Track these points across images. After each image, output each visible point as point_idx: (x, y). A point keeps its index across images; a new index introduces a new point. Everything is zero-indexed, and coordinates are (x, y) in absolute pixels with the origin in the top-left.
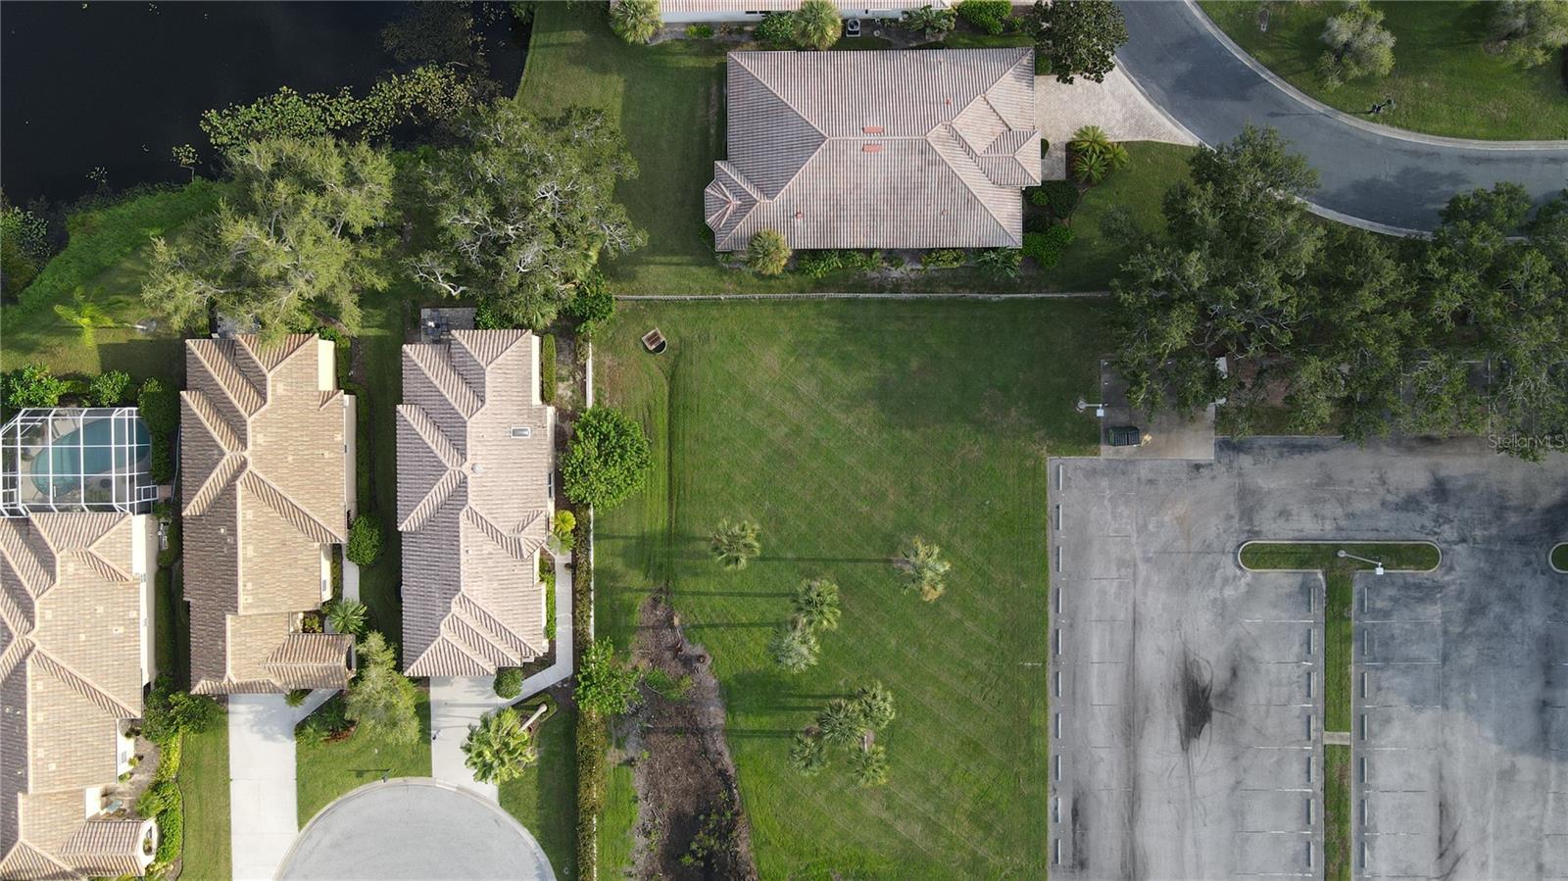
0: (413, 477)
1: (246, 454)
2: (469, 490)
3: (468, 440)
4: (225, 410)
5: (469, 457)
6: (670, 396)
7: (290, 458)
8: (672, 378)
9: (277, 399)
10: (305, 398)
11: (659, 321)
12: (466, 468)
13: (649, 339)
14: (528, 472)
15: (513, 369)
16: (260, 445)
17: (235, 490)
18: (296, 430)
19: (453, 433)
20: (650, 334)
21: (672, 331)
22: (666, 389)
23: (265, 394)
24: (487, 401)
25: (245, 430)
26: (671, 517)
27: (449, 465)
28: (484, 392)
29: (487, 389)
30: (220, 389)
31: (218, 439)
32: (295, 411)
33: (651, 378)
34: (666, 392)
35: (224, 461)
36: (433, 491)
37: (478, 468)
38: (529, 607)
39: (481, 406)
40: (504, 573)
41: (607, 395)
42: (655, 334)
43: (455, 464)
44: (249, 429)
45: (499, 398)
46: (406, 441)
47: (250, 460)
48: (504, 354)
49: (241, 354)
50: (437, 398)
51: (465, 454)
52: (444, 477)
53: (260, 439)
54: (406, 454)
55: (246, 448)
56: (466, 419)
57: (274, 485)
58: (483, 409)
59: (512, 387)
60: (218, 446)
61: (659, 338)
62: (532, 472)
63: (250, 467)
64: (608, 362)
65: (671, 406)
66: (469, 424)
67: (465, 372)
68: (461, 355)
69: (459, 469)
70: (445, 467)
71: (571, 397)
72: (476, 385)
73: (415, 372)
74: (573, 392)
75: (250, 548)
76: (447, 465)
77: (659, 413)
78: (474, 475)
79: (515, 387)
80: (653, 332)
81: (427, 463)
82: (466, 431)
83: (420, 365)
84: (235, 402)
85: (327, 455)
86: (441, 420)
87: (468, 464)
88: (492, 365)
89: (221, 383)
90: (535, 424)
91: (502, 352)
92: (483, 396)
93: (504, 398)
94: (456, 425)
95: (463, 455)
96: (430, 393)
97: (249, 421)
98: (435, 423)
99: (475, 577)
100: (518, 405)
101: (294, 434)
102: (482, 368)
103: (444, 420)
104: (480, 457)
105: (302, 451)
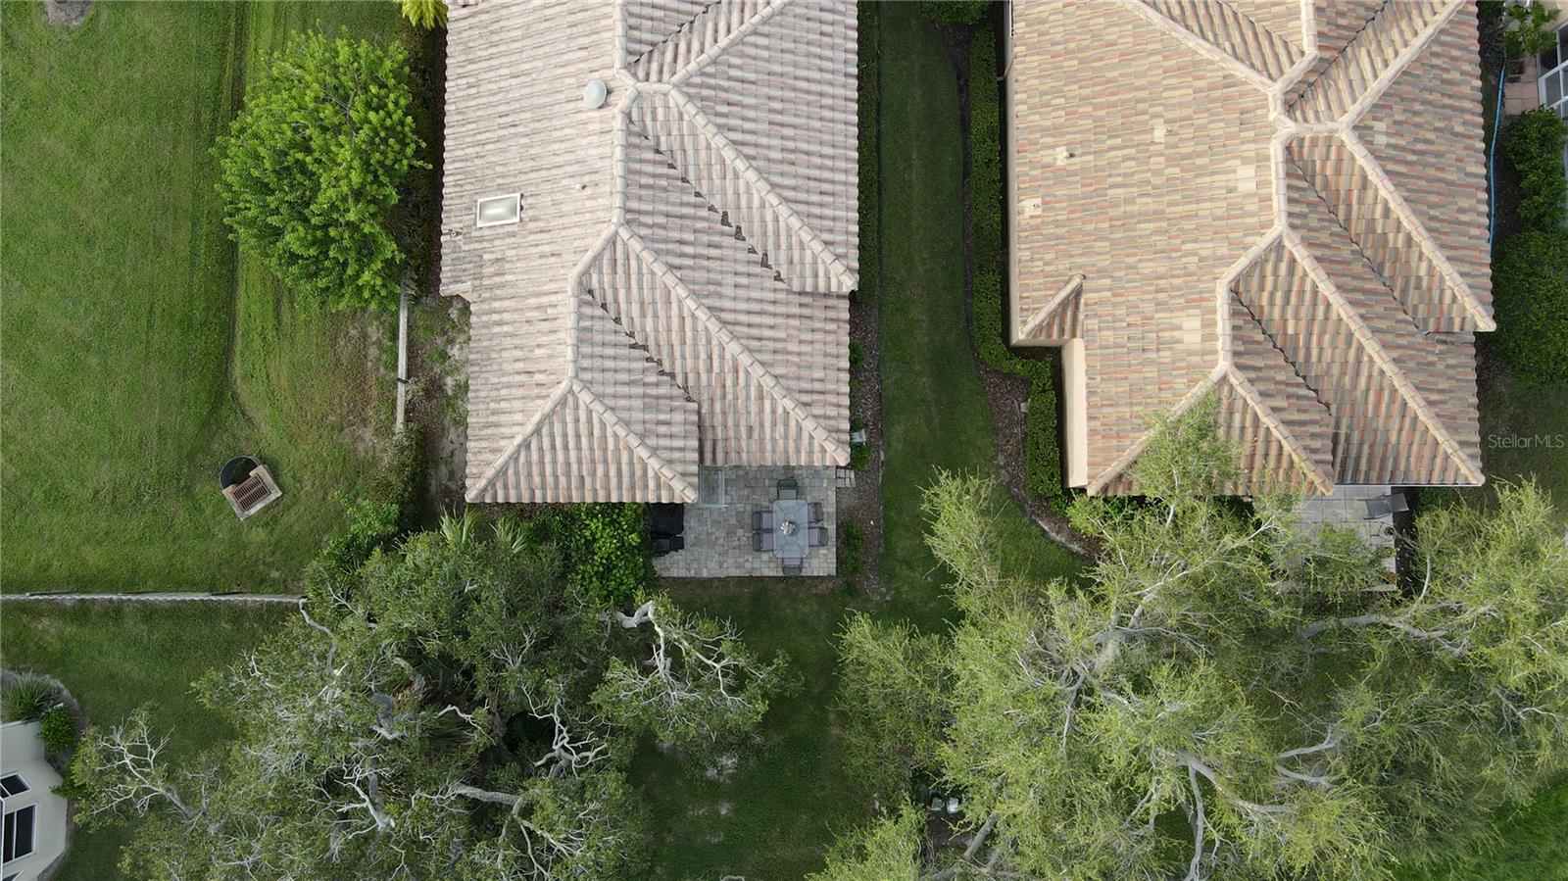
0: (804, 85)
1: (1288, 128)
4: (1357, 268)
5: (618, 123)
6: (227, 352)
7: (1159, 133)
8: (219, 395)
9: (1199, 300)
10: (1121, 312)
11: (237, 543)
12: (627, 86)
13: (263, 492)
14: (490, 105)
15: (509, 386)
16: (1245, 161)
17: (1320, 35)
18: (1145, 217)
19: (674, 197)
20: (258, 507)
21: (209, 511)
22: (238, 371)
23: (1234, 314)
24: (570, 286)
25: (1290, 201)
28: (580, 317)
29: (570, 321)
30: (1375, 331)
31: (1375, 175)
32: (1147, 268)
34: (237, 360)
35: (1353, 110)
36: (734, 33)
37: (592, 94)
39: (586, 272)
42: (246, 505)
44: (1279, 203)
45: (545, 300)
46: (826, 187)
47: (1275, 113)
48: (530, 428)
49: (1314, 436)
50: (728, 304)
51: (629, 133)
52: (692, 66)
53: (1245, 178)
54: (828, 151)
55: (1288, 149)
56: (624, 233)
57: (1204, 50)
58: (580, 267)
59: (512, 335)
60: (1376, 155)
61: (237, 495)
62: (479, 107)
63: (1274, 91)
65: (228, 330)
66: (616, 216)
67: (652, 378)
68: (662, 429)
69: (641, 86)
72: (611, 338)
73: (805, 385)
78: (607, 74)
79: (507, 335)
81: (752, 114)
82: (626, 197)
83: (789, 404)
84: (1327, 288)
86: (716, 239)
87: (621, 100)
88: (557, 392)
89: (1371, 347)
90: (469, 240)
91: (537, 431)
92: (582, 303)
93: (532, 301)
94: (662, 220)
95: (636, 132)
96: (755, 319)
97: (1280, 226)
98: (738, 234)
100: (502, 286)
101: (1150, 203)
102: (587, 385)
103: (705, 238)
104: (591, 127)
105: (1126, 159)
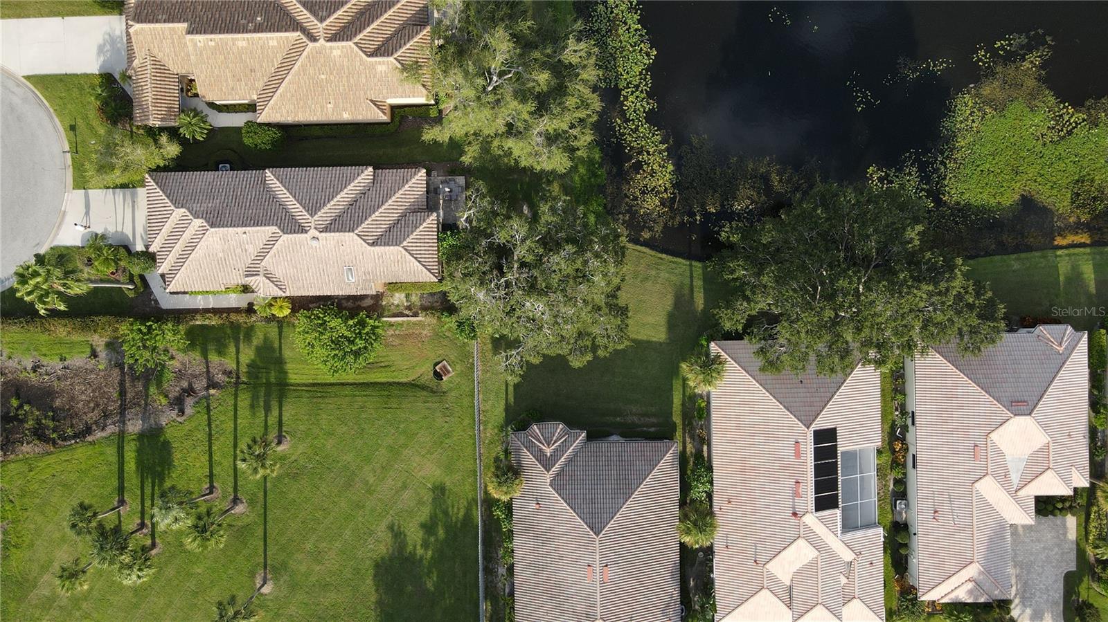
0: (310, 183)
1: (322, 41)
2: (295, 235)
3: (337, 234)
4: (363, 19)
5: (323, 234)
6: (398, 383)
7: (323, 77)
8: (413, 385)
9: (373, 66)
10: (377, 88)
11: (458, 375)
12: (313, 232)
13: (444, 366)
14: (317, 280)
15: (402, 268)
16: (331, 52)
17: (293, 30)
18: (348, 81)
19: (345, 219)
20: (449, 368)
21: (452, 385)
22: (404, 380)
23: (376, 56)
24: (373, 248)
25: (343, 40)
26: (299, 385)
27: (316, 217)
28: (381, 245)
29: (383, 248)
30: (381, 15)
31: (335, 15)
32: (364, 80)
33: (413, 368)
34: (402, 380)
35: (316, 22)
36: (296, 202)
37: (314, 243)
38: (206, 281)
39: (368, 244)
40: (231, 261)
41: (397, 332)
42: (449, 372)
43: (317, 223)
44: (344, 43)
45: (376, 257)
46: (341, 175)
47: (317, 44)
48: (414, 260)
49: (413, 32)
50: (377, 203)
51: (326, 232)
52: (306, 213)
53: (336, 53)
54: (330, 176)
55: (328, 41)
56: (356, 231)
57: (298, 64)
58: (366, 245)
59: (387, 267)
60: (329, 16)
61: (445, 375)
62: (318, 283)
63: (311, 45)
64: (425, 332)
65: (391, 384)
66: (351, 234)
67: (399, 225)
68: (414, 222)
69: (312, 227)
70: (315, 214)
71: (393, 304)
72: (387, 237)
73: (401, 181)
74: (398, 306)
75: (244, 44)
76: (316, 216)
77: (384, 375)
78: (309, 239)
79: (387, 269)
80: (451, 369)
81: (319, 197)
82: (345, 231)
83: (407, 186)
84: (369, 29)
85: (329, 106)
86: (357, 207)
87: (317, 234)
88: (404, 251)
89: (386, 16)
90: (358, 285)
91: (416, 258)
92: (377, 245)
93: (377, 261)
94: (352, 222)
95: (326, 230)
96: (381, 196)
97: (350, 43)
98: (356, 201)
99: (224, 239)
100: (373, 272)
101: (345, 79)
102: (401, 243)
103: (357, 210)
104: (325, 243)
105: (331, 87)
